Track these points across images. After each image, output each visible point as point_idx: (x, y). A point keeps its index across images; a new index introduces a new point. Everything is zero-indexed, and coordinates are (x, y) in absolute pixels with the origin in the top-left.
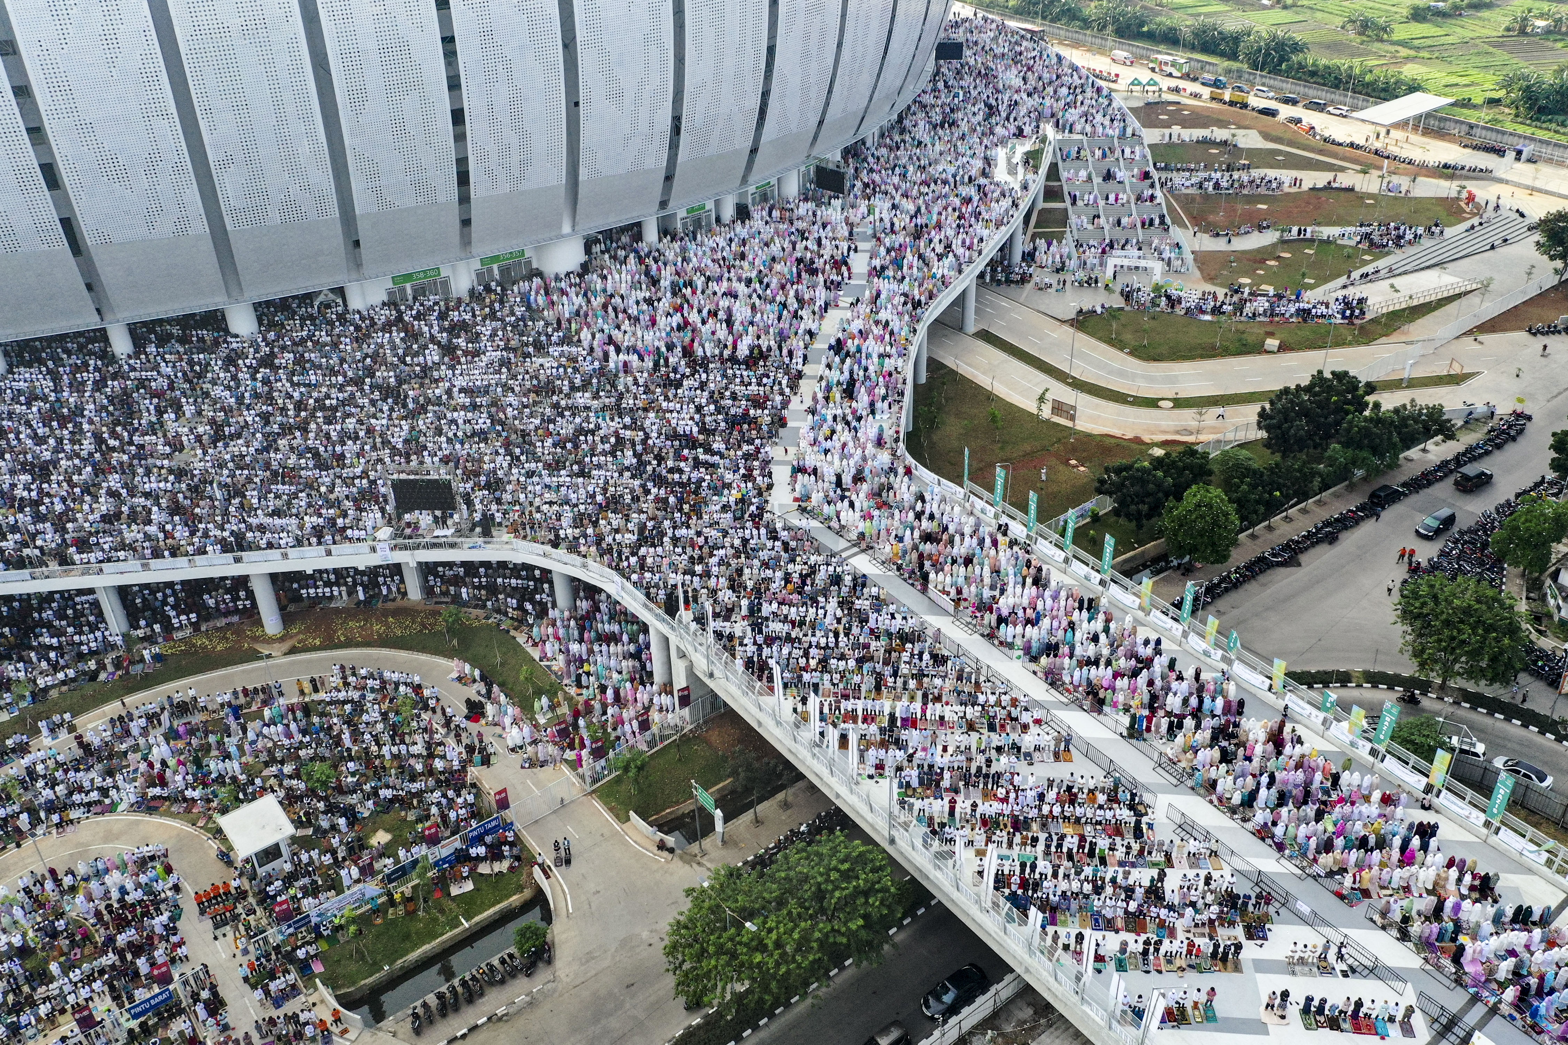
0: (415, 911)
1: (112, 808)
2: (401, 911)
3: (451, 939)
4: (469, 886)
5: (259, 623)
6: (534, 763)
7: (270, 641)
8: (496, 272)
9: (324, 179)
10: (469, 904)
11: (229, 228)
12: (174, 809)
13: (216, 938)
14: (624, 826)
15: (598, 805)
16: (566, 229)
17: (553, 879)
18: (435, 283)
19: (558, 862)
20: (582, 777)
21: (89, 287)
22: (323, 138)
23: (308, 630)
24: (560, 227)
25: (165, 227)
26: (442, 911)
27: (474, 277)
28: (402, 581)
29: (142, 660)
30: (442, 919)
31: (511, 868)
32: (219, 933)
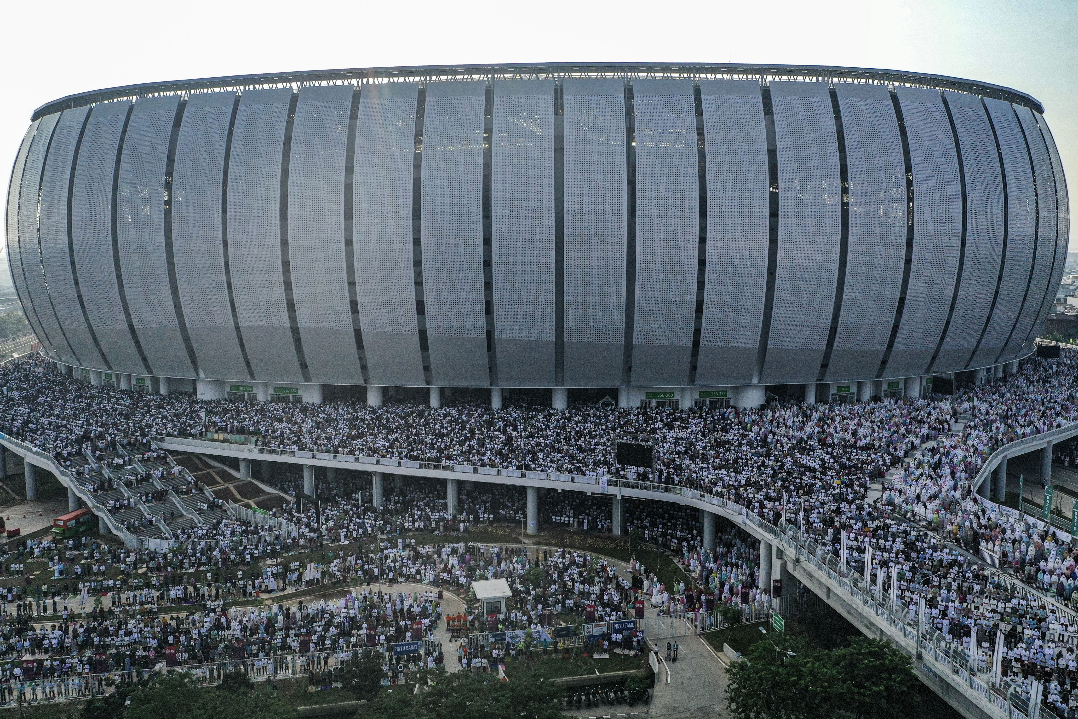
0: (569, 658)
1: (420, 581)
2: (560, 656)
3: (585, 679)
4: (606, 656)
5: (525, 528)
6: (666, 613)
7: (528, 536)
8: (708, 403)
9: (619, 320)
10: (603, 666)
11: (565, 340)
12: (451, 588)
13: (451, 641)
14: (719, 654)
15: (703, 641)
16: (755, 381)
17: (662, 665)
18: (670, 401)
19: (668, 659)
20: (697, 627)
21: (490, 369)
22: (624, 295)
23: (550, 536)
24: (751, 379)
25: (534, 334)
26: (585, 663)
27: (694, 403)
28: (611, 522)
29: (458, 530)
30: (584, 667)
31: (635, 655)
32: (453, 640)
